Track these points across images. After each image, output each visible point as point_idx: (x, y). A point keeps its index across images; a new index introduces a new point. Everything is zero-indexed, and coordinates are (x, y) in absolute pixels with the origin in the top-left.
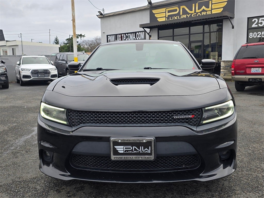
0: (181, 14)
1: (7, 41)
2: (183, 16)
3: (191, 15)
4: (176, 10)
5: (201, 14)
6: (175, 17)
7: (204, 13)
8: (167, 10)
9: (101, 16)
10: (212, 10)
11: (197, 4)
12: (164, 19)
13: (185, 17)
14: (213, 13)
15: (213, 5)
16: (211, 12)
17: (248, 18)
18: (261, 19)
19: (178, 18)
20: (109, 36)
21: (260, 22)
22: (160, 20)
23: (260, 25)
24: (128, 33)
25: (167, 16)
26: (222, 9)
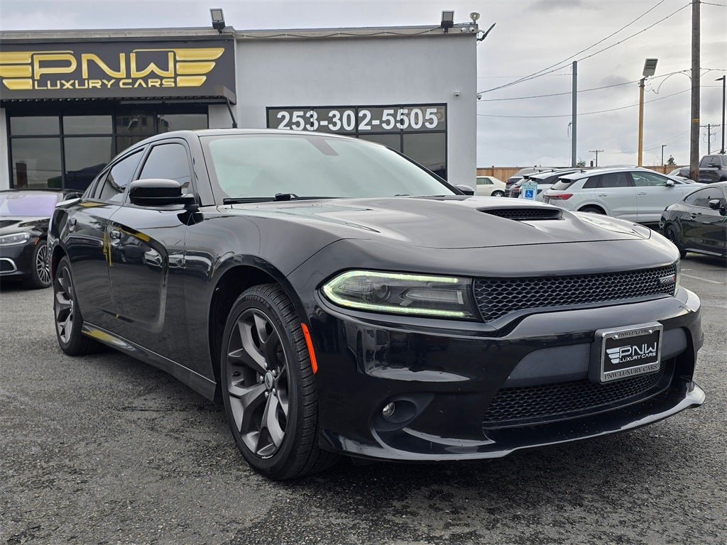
2: (90, 81)
3: (116, 84)
5: (147, 83)
6: (63, 82)
7: (155, 83)
8: (37, 59)
10: (178, 78)
11: (133, 56)
12: (29, 83)
13: (98, 86)
14: (180, 84)
16: (175, 82)
17: (268, 109)
18: (296, 113)
19: (77, 86)
21: (294, 120)
22: (12, 85)
25: (37, 77)
26: (204, 78)
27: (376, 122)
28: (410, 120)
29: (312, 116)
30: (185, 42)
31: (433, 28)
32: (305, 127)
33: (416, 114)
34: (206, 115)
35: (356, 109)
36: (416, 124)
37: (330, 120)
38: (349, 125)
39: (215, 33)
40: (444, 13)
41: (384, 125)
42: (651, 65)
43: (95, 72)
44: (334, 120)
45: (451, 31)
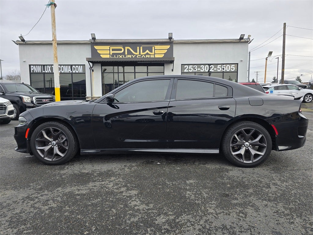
0: (126, 54)
2: (128, 56)
3: (136, 56)
5: (145, 56)
6: (119, 56)
7: (148, 56)
8: (111, 48)
10: (155, 55)
11: (141, 48)
12: (108, 56)
13: (130, 57)
14: (156, 57)
15: (155, 50)
16: (154, 56)
17: (182, 64)
18: (190, 66)
19: (124, 57)
20: (32, 66)
21: (190, 68)
22: (103, 56)
23: (189, 70)
24: (61, 65)
25: (111, 54)
26: (164, 55)
27: (215, 69)
28: (226, 69)
29: (195, 67)
30: (158, 43)
31: (236, 40)
32: (193, 70)
33: (228, 67)
34: (163, 67)
35: (209, 65)
36: (228, 69)
37: (201, 68)
38: (207, 70)
39: (169, 41)
40: (241, 35)
41: (218, 70)
42: (270, 53)
43: (129, 53)
44: (202, 68)
45: (242, 41)
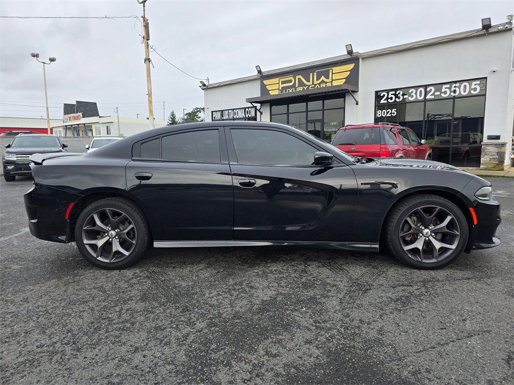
0: (297, 86)
1: (100, 117)
2: (299, 88)
3: (308, 88)
4: (291, 81)
5: (320, 86)
6: (289, 89)
7: (323, 85)
8: (281, 80)
9: (204, 87)
10: (333, 82)
11: (315, 74)
12: (277, 91)
13: (301, 89)
14: (333, 85)
15: (333, 75)
16: (332, 84)
17: (376, 92)
18: (391, 93)
19: (294, 91)
20: (214, 113)
21: (389, 97)
22: (272, 93)
23: (389, 101)
24: (236, 109)
25: (280, 89)
26: (345, 80)
27: (437, 93)
28: (460, 90)
29: (399, 93)
30: (337, 63)
31: (478, 31)
32: (395, 100)
33: (465, 86)
34: (344, 99)
35: (426, 87)
36: (465, 92)
37: (410, 95)
38: (420, 96)
39: (349, 57)
40: (482, 20)
41: (443, 95)
43: (301, 83)
44: (412, 94)
45: (491, 30)
